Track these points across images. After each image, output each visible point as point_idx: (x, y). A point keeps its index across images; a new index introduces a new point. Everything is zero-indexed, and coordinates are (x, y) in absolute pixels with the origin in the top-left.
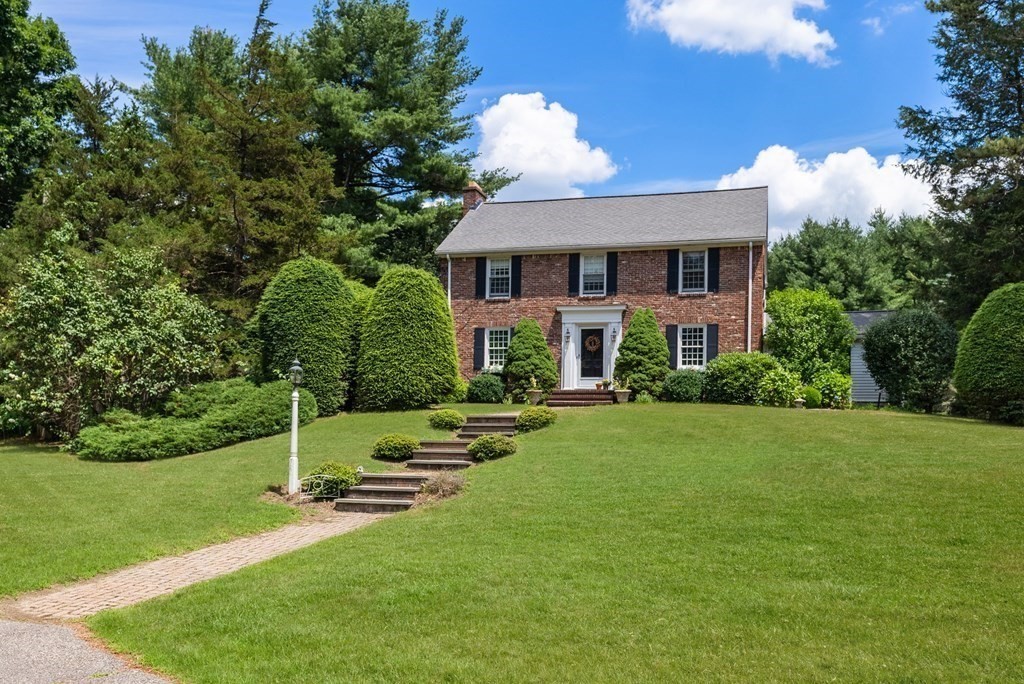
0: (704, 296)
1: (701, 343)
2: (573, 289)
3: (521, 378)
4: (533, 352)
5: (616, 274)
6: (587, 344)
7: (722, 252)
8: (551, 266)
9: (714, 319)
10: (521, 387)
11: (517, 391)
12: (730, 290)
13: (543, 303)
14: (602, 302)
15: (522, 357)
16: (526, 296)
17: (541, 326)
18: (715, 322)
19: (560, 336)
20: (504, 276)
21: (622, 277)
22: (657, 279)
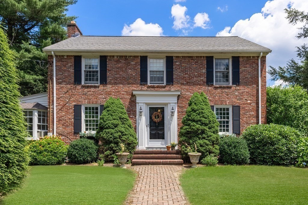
0: (229, 88)
1: (228, 118)
2: (143, 80)
3: (111, 142)
4: (120, 123)
5: (172, 71)
6: (153, 117)
7: (241, 60)
8: (128, 64)
9: (237, 102)
10: (111, 149)
11: (108, 152)
12: (246, 84)
13: (124, 89)
14: (163, 89)
15: (111, 126)
16: (110, 83)
17: (124, 103)
18: (237, 104)
19: (136, 111)
20: (95, 70)
21: (176, 73)
22: (200, 75)
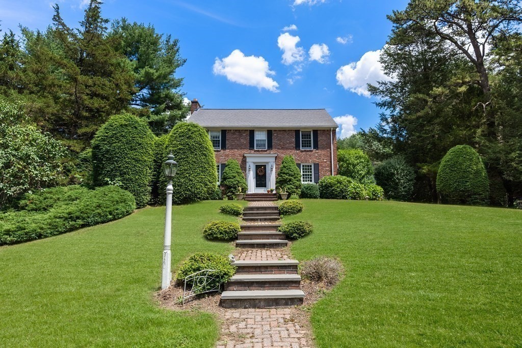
0: (312, 151)
1: (311, 172)
2: (251, 146)
3: (231, 187)
4: (237, 175)
5: (272, 140)
6: (258, 172)
7: (319, 132)
8: (241, 135)
9: (317, 161)
10: (232, 192)
11: (229, 194)
12: (323, 148)
13: (237, 152)
14: (265, 153)
15: (231, 177)
16: (228, 149)
17: (237, 162)
18: (317, 163)
19: (246, 168)
20: (217, 139)
21: (274, 141)
22: (291, 143)
